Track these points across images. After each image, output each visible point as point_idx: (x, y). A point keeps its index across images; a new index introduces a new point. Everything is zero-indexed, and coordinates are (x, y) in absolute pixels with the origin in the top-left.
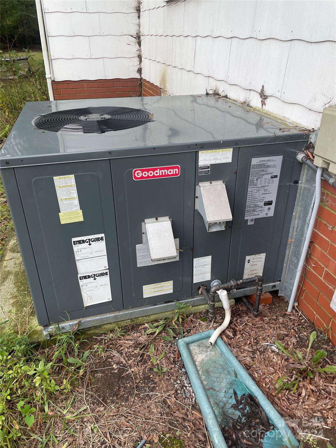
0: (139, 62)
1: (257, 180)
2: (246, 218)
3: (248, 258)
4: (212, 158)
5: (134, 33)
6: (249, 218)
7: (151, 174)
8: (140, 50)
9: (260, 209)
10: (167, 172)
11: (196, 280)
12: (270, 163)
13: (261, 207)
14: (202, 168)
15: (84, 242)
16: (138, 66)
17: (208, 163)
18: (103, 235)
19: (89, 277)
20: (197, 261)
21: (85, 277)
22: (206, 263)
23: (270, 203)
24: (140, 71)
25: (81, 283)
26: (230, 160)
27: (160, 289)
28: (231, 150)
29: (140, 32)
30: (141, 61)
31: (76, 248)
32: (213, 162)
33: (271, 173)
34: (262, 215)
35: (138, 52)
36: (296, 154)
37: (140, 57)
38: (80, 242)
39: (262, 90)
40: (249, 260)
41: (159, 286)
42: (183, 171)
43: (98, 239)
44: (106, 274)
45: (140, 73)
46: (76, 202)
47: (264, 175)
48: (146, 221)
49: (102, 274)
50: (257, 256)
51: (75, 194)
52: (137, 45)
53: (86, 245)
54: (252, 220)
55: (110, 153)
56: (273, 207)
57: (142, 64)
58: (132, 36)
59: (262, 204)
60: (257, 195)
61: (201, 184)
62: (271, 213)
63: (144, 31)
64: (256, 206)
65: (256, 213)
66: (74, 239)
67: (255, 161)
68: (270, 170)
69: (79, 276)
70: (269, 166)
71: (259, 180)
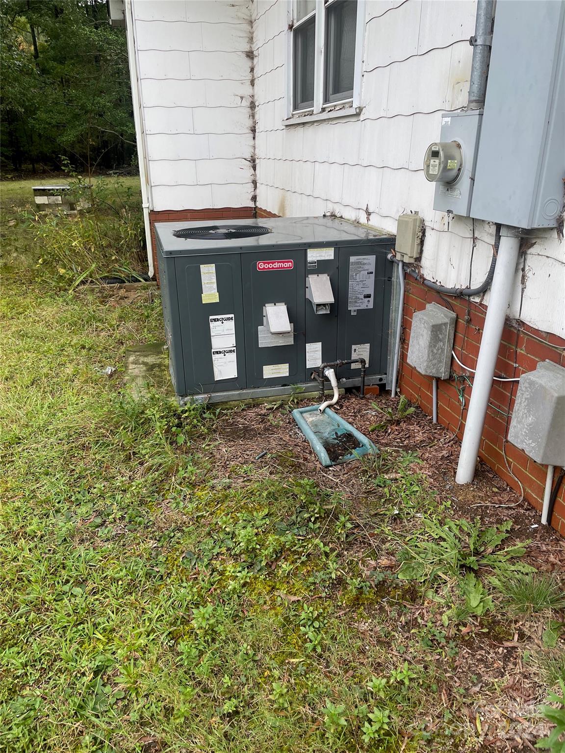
0: (253, 189)
1: (356, 275)
2: (349, 309)
3: (354, 347)
4: (318, 255)
5: (248, 157)
6: (352, 308)
7: (270, 266)
8: (255, 175)
9: (361, 301)
10: (283, 265)
11: (309, 365)
12: (365, 261)
13: (362, 299)
14: (310, 263)
15: (218, 320)
16: (253, 193)
17: (315, 259)
18: (233, 316)
19: (220, 352)
20: (309, 346)
21: (217, 352)
22: (317, 349)
23: (368, 296)
24: (254, 199)
25: (214, 357)
26: (332, 257)
27: (278, 371)
28: (333, 249)
29: (255, 154)
30: (255, 187)
31: (212, 325)
32: (319, 259)
33: (367, 270)
34: (363, 307)
35: (252, 177)
36: (386, 254)
37: (255, 183)
38: (215, 320)
39: (367, 208)
40: (355, 350)
41: (277, 367)
42: (295, 264)
43: (229, 319)
44: (234, 351)
45: (255, 201)
46: (215, 286)
47: (362, 270)
48: (266, 305)
49: (231, 351)
50: (362, 346)
51: (215, 280)
52: (252, 169)
53: (220, 322)
54: (355, 311)
55: (241, 248)
56: (372, 299)
57: (258, 191)
58: (245, 159)
59: (362, 297)
60: (357, 288)
61: (309, 276)
62: (371, 306)
63: (259, 153)
64: (357, 298)
65: (358, 305)
66: (211, 317)
67: (353, 259)
68: (366, 267)
69: (213, 351)
70: (364, 264)
71: (358, 275)
